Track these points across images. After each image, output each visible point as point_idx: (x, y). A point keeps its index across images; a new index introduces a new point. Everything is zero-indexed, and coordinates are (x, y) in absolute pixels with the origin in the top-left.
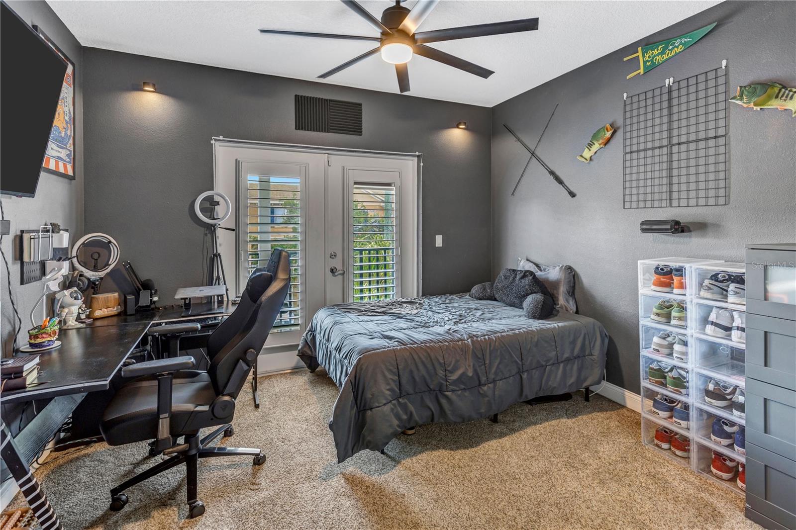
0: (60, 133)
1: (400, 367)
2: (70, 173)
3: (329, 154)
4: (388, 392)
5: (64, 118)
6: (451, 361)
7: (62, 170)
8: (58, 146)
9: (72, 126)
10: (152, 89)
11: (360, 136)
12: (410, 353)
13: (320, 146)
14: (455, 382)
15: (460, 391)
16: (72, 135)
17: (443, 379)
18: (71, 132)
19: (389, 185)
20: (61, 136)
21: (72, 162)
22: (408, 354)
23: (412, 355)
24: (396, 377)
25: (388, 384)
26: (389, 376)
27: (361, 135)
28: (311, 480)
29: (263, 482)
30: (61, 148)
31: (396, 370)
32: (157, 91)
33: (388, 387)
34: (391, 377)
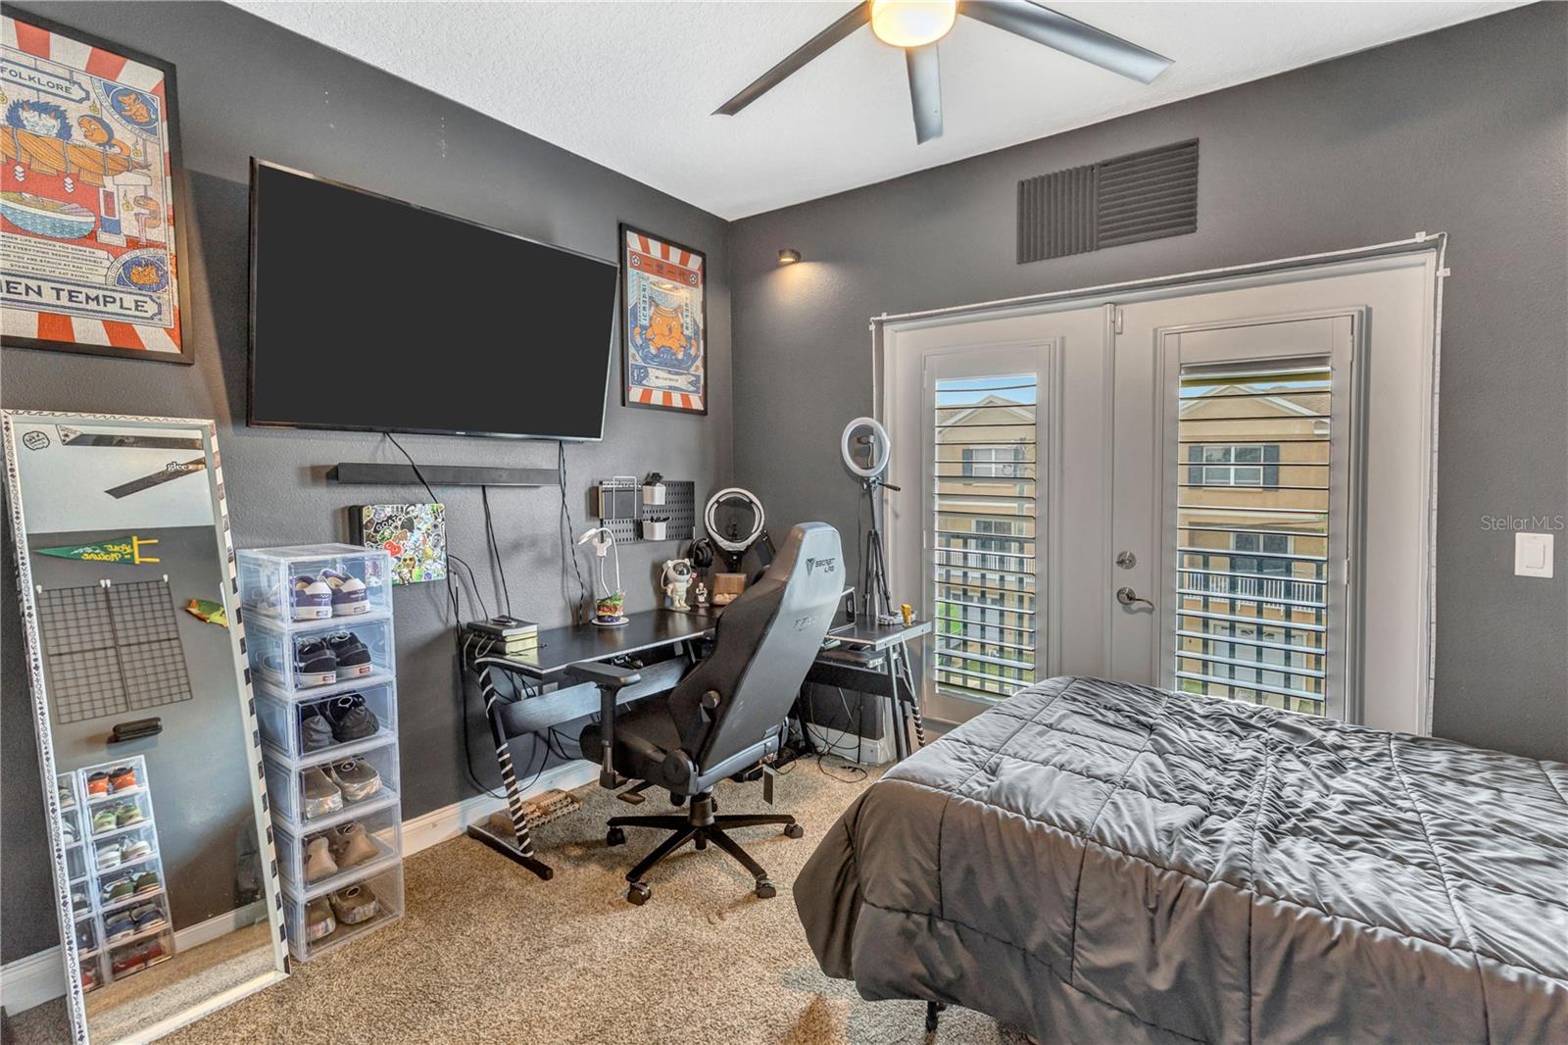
0: (674, 354)
1: (944, 847)
2: (696, 403)
3: (1115, 304)
4: (902, 887)
5: (682, 333)
6: (1101, 910)
7: (677, 401)
8: (669, 372)
9: (702, 342)
10: (791, 260)
11: (1193, 234)
12: (982, 825)
13: (1075, 288)
14: (1095, 972)
15: (1116, 1012)
16: (702, 353)
17: (1062, 946)
18: (698, 350)
19: (1320, 360)
20: (676, 359)
21: (701, 391)
22: (975, 824)
23: (984, 831)
24: (933, 865)
25: (908, 869)
26: (914, 852)
27: (1193, 231)
28: (773, 966)
29: (731, 919)
30: (676, 374)
31: (933, 848)
32: (798, 258)
33: (906, 876)
34: (919, 858)
